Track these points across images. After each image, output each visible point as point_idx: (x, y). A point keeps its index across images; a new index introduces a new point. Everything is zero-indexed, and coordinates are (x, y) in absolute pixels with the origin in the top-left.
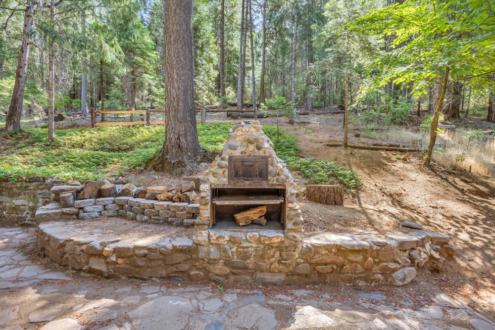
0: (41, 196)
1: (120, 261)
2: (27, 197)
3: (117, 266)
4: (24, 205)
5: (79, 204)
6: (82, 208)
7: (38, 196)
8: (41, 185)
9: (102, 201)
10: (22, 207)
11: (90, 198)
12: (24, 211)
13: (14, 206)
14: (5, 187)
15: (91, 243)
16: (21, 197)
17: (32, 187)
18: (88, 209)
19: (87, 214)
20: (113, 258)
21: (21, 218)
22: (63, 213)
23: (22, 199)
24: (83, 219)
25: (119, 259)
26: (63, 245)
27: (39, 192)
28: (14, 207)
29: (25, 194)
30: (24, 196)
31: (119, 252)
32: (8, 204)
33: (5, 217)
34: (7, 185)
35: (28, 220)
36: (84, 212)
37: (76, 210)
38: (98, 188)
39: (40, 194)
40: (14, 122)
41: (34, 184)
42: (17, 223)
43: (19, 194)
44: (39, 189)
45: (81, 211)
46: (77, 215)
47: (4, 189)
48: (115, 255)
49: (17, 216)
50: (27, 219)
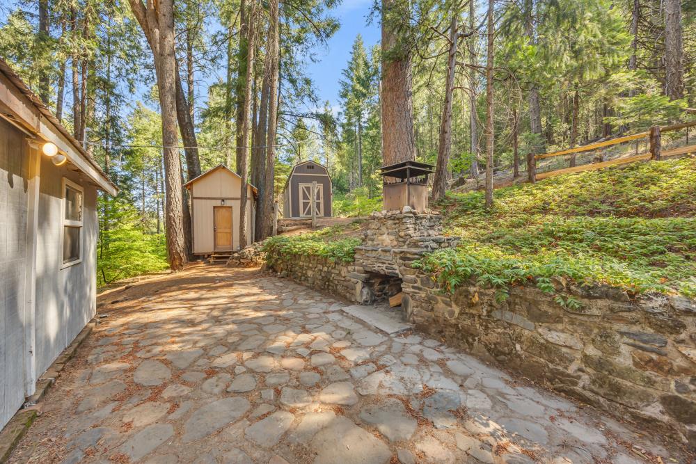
0: (625, 339)
2: (579, 330)
4: (570, 348)
7: (616, 338)
8: (626, 310)
10: (564, 350)
12: (571, 361)
13: (542, 341)
14: (521, 298)
16: (560, 326)
17: (597, 312)
21: (562, 374)
23: (563, 331)
27: (618, 326)
28: (542, 344)
29: (572, 323)
30: (570, 327)
32: (526, 332)
33: (519, 356)
34: (525, 293)
35: (584, 388)
39: (622, 334)
41: (600, 303)
42: (551, 380)
43: (558, 320)
44: (621, 320)
47: (517, 300)
49: (551, 366)
50: (581, 384)
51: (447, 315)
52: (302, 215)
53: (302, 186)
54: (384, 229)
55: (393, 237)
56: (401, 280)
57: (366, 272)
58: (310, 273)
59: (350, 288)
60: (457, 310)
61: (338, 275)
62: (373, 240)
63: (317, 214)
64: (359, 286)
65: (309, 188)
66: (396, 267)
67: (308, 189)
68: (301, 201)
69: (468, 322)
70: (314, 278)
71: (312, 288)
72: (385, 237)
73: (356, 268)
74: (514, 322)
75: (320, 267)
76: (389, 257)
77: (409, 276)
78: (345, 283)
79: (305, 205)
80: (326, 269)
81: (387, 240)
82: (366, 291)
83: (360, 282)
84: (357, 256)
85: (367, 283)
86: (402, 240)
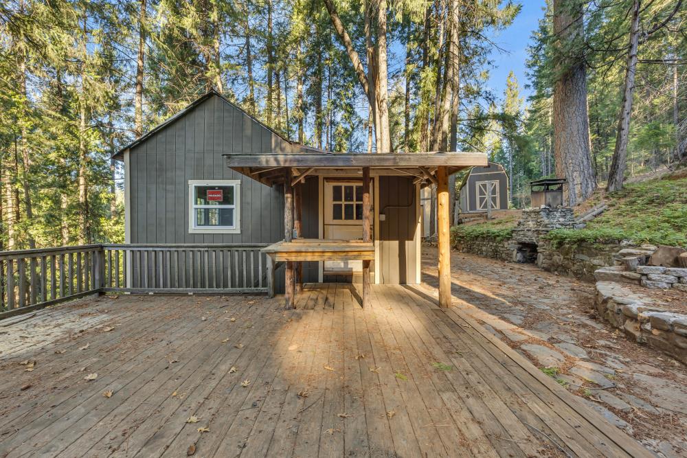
1: (655, 332)
2: (603, 257)
3: (651, 336)
5: (641, 270)
6: (646, 275)
7: (613, 258)
8: (616, 247)
9: (675, 271)
11: (661, 265)
13: (592, 265)
15: (629, 306)
16: (597, 258)
17: (607, 249)
18: (652, 276)
19: (651, 282)
20: (648, 327)
22: (622, 276)
24: (645, 286)
25: (655, 330)
26: (605, 301)
27: (613, 254)
29: (601, 255)
30: (600, 257)
31: (657, 323)
32: (587, 263)
34: (587, 245)
36: (648, 279)
37: (639, 276)
38: (675, 255)
39: (614, 256)
40: (616, 180)
41: (610, 245)
43: (597, 255)
44: (614, 251)
45: (644, 278)
46: (640, 280)
47: (585, 249)
48: (650, 324)
51: (558, 261)
52: (479, 209)
53: (478, 184)
54: (529, 219)
55: (534, 222)
56: (537, 246)
57: (519, 243)
58: (484, 248)
59: (509, 255)
60: (562, 257)
61: (502, 247)
62: (524, 225)
63: (493, 207)
64: (515, 252)
65: (486, 185)
66: (534, 238)
67: (484, 186)
68: (478, 197)
69: (566, 262)
70: (486, 251)
71: (486, 257)
72: (530, 223)
73: (513, 242)
74: (583, 259)
75: (491, 243)
76: (530, 233)
77: (541, 243)
78: (506, 252)
79: (482, 200)
80: (495, 244)
81: (531, 224)
82: (519, 255)
83: (516, 250)
84: (514, 235)
85: (520, 250)
86: (539, 223)
